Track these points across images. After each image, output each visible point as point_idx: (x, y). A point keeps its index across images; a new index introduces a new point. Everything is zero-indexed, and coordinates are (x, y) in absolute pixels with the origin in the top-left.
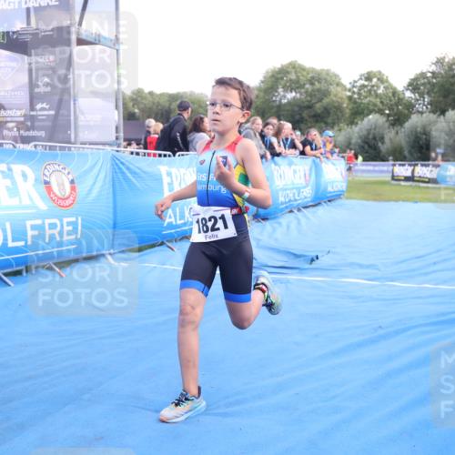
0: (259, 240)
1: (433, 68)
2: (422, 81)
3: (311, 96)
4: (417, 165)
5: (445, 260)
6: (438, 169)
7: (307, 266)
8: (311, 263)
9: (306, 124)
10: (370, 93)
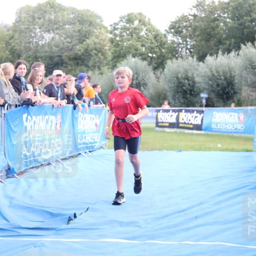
0: (11, 198)
1: (194, 11)
2: (185, 24)
3: (71, 37)
4: (181, 111)
5: (206, 214)
6: (202, 115)
7: (64, 226)
8: (68, 223)
9: (66, 67)
10: (132, 36)
